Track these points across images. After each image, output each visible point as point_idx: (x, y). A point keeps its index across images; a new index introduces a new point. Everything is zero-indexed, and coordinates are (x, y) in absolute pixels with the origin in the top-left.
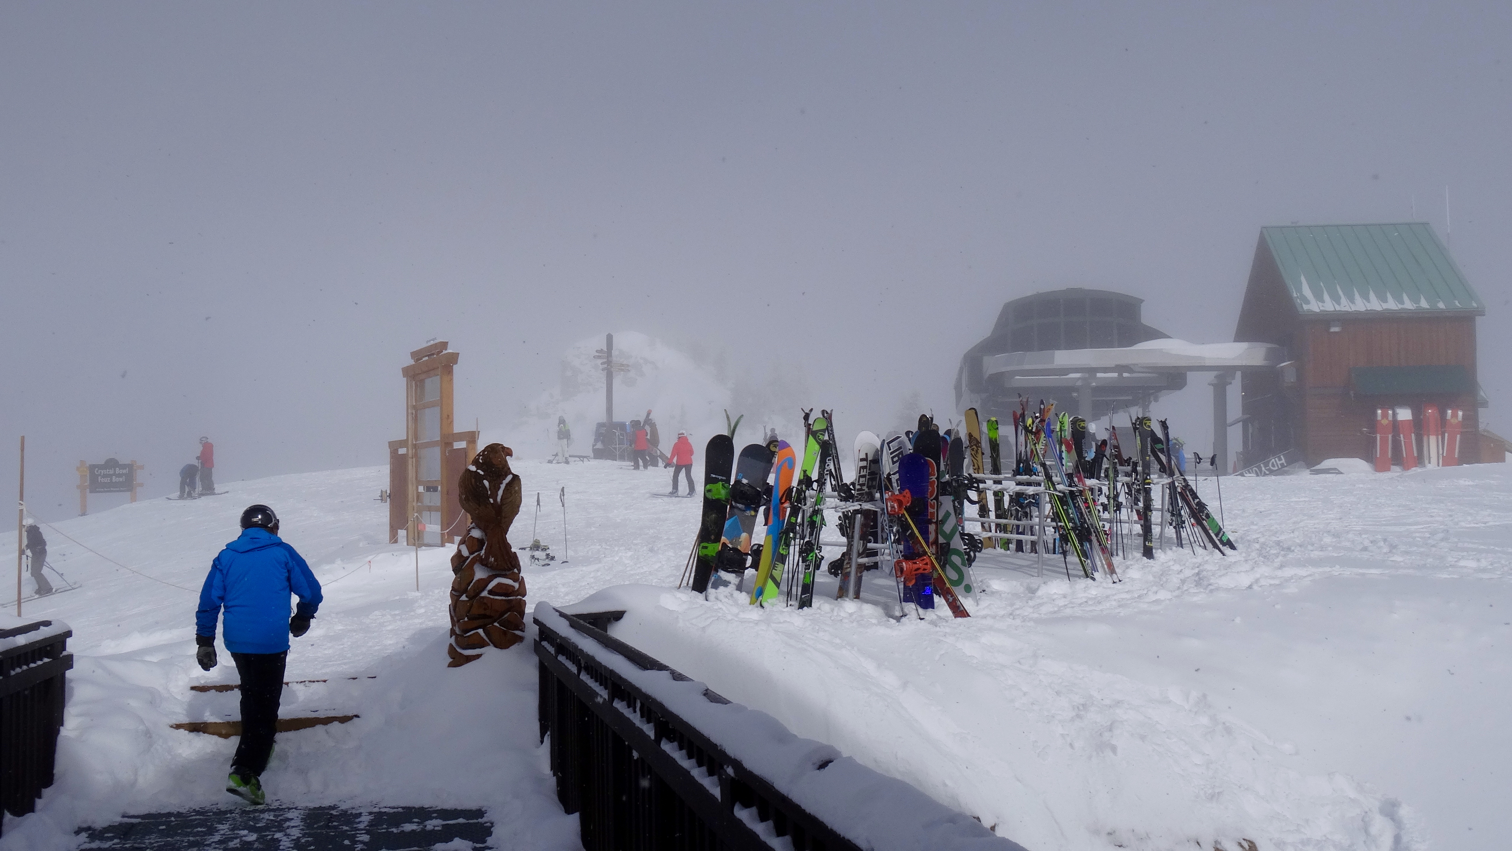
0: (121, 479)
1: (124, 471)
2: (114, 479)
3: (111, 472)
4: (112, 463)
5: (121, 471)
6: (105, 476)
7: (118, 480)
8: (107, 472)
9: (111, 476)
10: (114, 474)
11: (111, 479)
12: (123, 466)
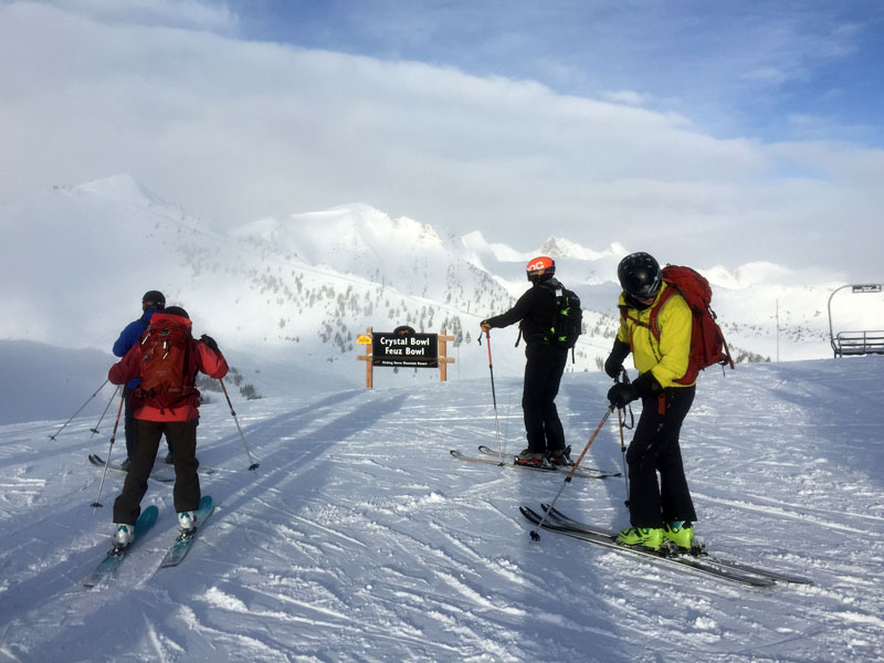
0: (418, 352)
1: (423, 342)
2: (408, 351)
3: (404, 342)
4: (404, 332)
5: (418, 342)
6: (394, 347)
7: (413, 352)
8: (397, 342)
9: (403, 347)
10: (409, 345)
11: (404, 351)
12: (422, 336)
